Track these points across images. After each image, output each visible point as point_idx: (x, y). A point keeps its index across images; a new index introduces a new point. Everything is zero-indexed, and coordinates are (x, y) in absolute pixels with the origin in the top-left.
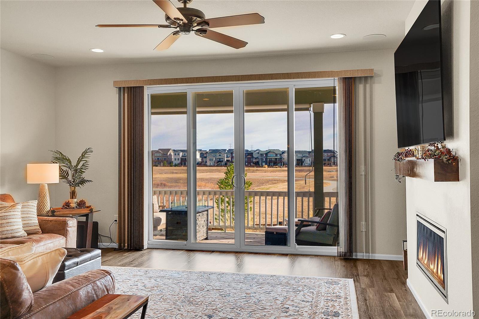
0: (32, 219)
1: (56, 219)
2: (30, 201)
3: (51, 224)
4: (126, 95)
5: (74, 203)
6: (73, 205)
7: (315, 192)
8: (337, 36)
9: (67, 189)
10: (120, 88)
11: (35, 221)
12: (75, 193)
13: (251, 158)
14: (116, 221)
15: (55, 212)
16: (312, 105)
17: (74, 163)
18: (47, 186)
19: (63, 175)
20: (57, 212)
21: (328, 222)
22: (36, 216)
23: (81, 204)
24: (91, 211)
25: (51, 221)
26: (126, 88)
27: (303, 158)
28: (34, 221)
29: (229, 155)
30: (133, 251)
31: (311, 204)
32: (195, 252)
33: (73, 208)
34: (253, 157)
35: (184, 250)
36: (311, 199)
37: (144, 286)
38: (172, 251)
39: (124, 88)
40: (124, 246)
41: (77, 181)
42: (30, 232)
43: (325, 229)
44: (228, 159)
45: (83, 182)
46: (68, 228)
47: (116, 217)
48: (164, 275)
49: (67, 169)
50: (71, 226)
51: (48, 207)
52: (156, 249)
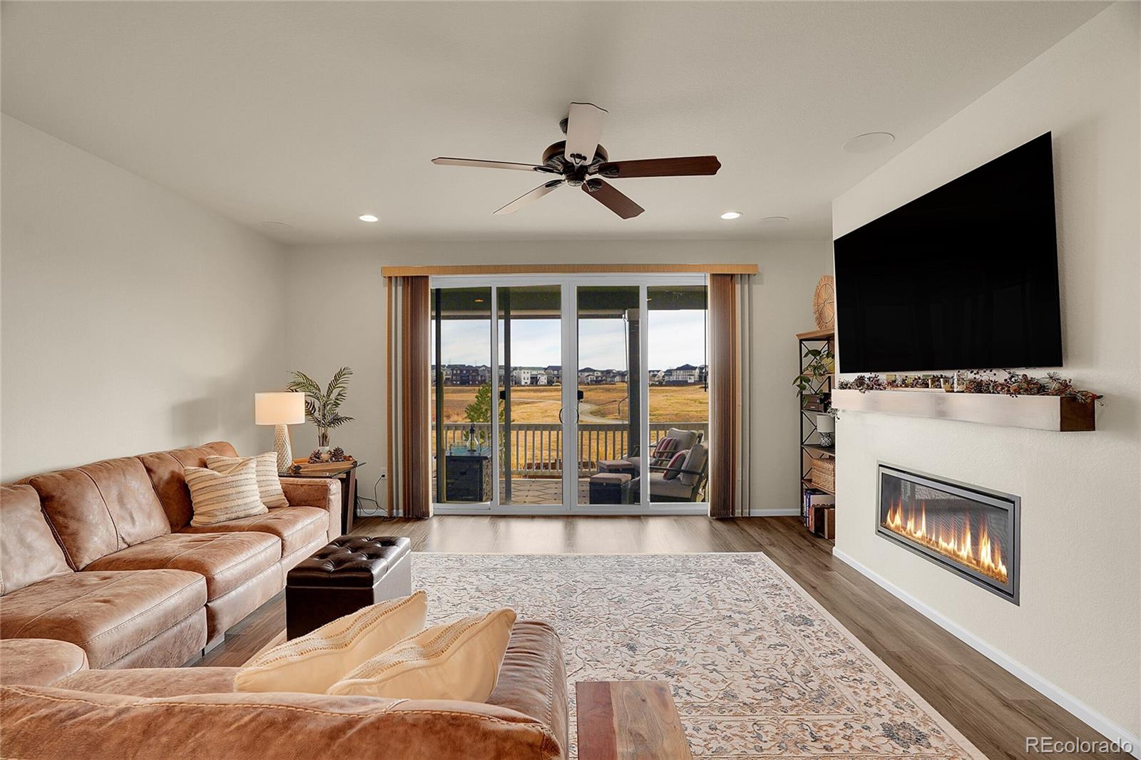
0: (272, 483)
1: (310, 481)
2: (266, 454)
3: (303, 490)
4: (400, 289)
5: (325, 451)
6: (325, 456)
7: (631, 425)
8: (731, 216)
9: (316, 431)
10: (390, 278)
11: (276, 486)
12: (326, 437)
13: (475, 376)
14: (383, 476)
15: (301, 468)
16: (627, 311)
17: (324, 392)
18: (286, 428)
19: (310, 411)
20: (305, 468)
21: (682, 468)
22: (277, 478)
23: (337, 455)
24: (355, 464)
25: (302, 485)
26: (398, 279)
27: (539, 376)
28: (274, 487)
29: (448, 372)
30: (415, 521)
31: (626, 439)
32: (508, 519)
33: (327, 461)
34: (478, 375)
35: (489, 515)
36: (625, 434)
37: (478, 590)
38: (473, 519)
39: (396, 277)
40: (398, 513)
41: (329, 418)
42: (270, 505)
43: (674, 477)
44: (448, 377)
45: (337, 420)
46: (331, 497)
47: (384, 469)
48: (492, 566)
49: (313, 399)
50: (334, 492)
51: (289, 462)
52: (445, 515)
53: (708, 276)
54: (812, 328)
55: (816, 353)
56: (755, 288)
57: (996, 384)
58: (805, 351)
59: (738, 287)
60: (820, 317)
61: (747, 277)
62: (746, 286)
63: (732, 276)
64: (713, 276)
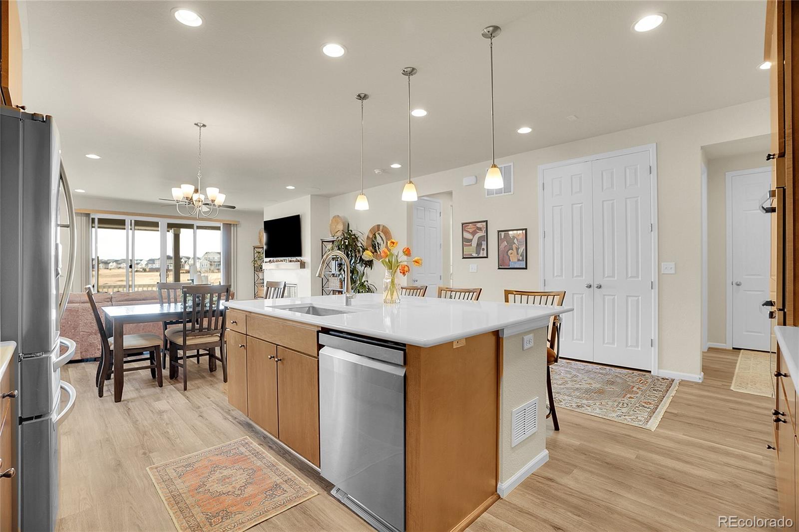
53: (222, 224)
54: (258, 244)
55: (259, 252)
56: (238, 229)
57: (293, 261)
58: (255, 252)
59: (232, 228)
60: (260, 241)
61: (236, 225)
62: (235, 228)
63: (230, 224)
64: (224, 224)
